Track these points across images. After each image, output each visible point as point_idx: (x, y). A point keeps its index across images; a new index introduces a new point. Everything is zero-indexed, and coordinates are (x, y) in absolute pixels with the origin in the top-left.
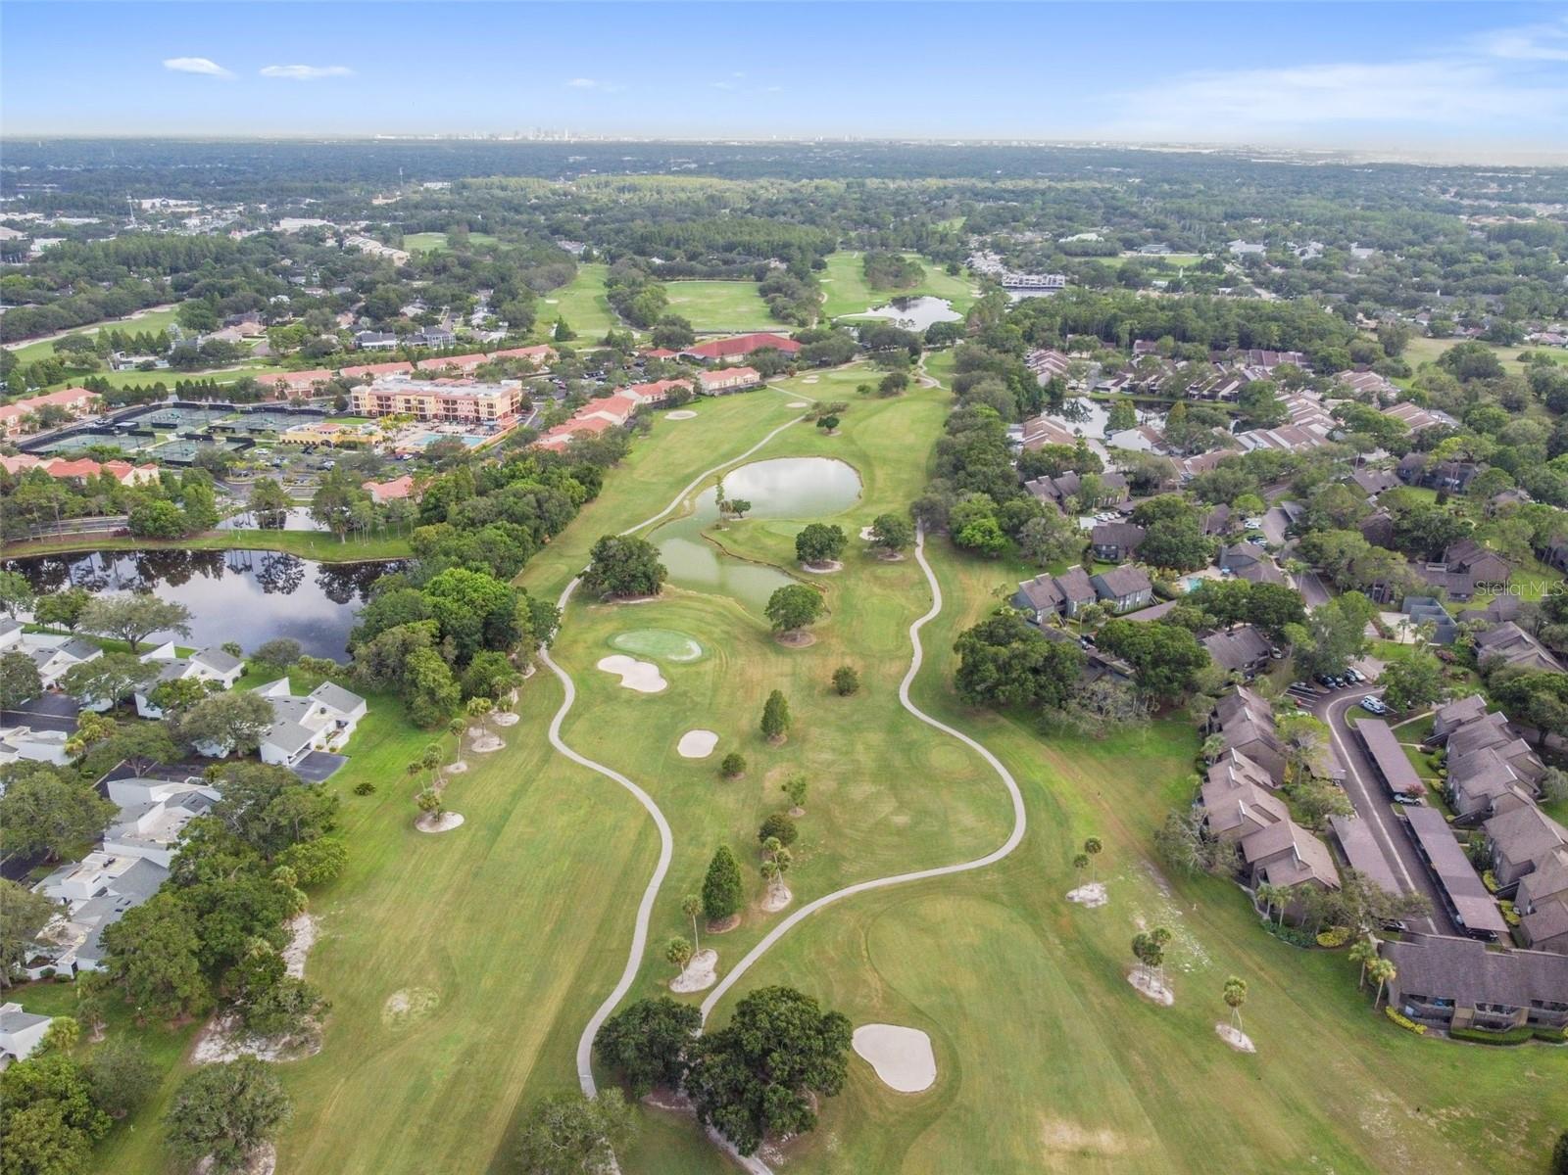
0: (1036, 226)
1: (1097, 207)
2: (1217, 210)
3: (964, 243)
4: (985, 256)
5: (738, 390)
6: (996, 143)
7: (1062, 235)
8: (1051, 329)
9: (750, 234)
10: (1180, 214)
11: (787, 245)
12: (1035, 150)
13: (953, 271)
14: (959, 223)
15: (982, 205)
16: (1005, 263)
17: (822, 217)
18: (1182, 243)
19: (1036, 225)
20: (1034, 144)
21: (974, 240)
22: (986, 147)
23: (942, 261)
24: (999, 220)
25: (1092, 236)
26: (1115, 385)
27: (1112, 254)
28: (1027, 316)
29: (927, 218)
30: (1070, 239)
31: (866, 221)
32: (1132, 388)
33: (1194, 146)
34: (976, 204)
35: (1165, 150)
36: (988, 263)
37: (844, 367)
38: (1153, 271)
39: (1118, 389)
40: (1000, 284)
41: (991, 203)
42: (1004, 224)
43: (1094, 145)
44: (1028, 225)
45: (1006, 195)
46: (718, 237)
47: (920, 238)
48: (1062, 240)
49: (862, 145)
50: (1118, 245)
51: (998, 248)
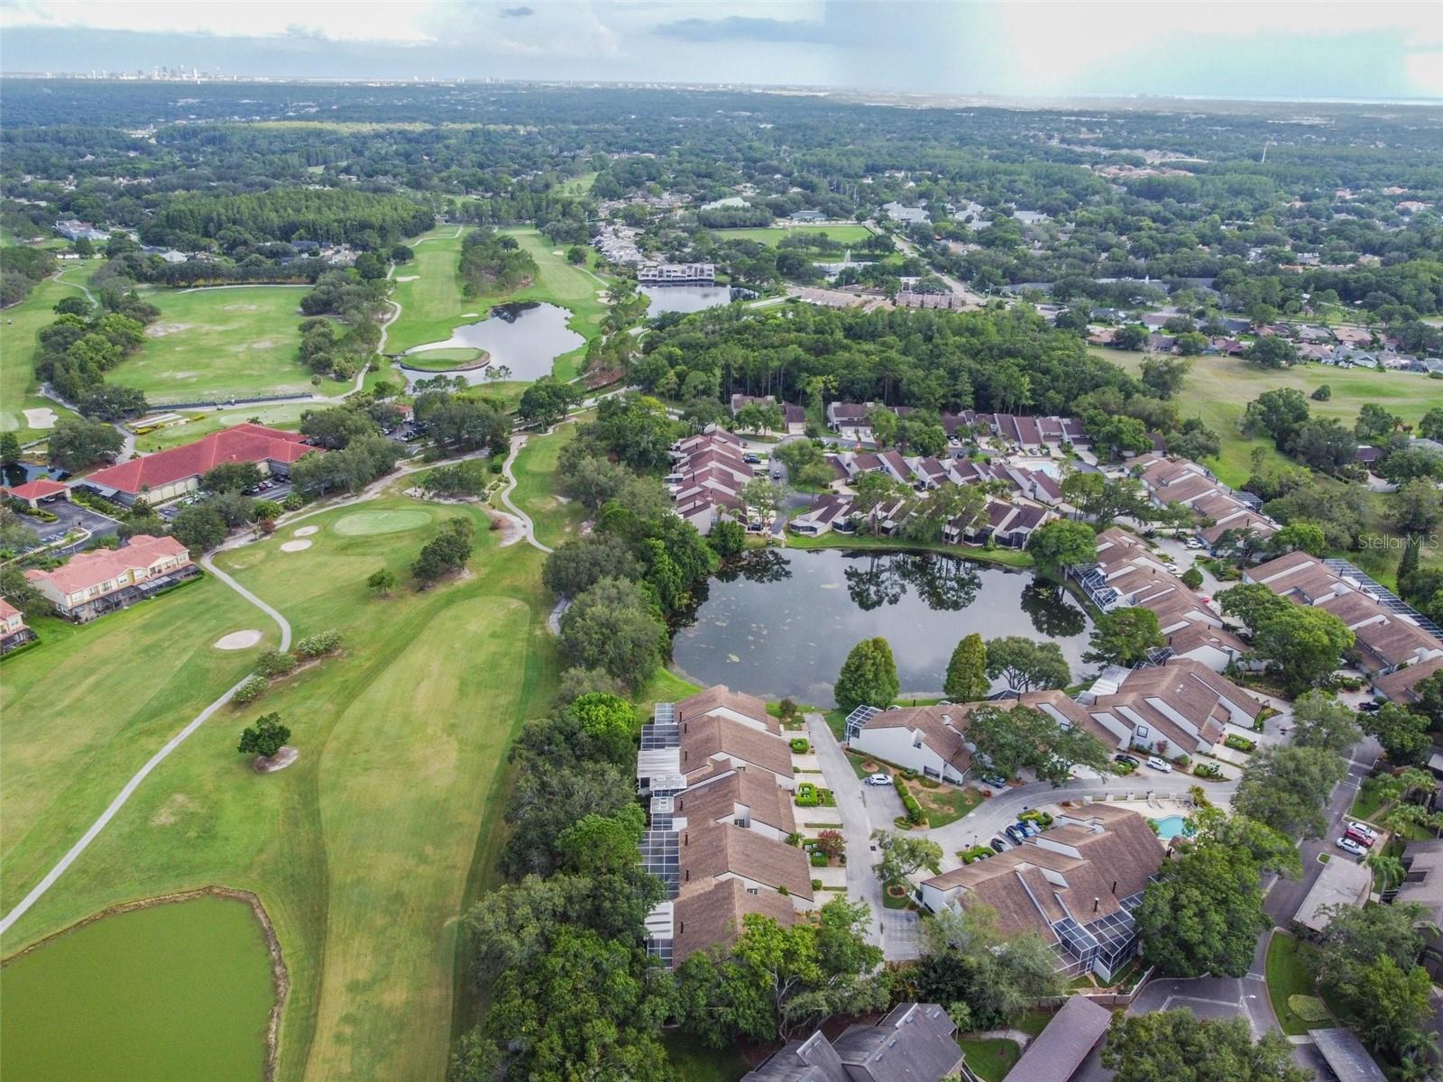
0: (675, 187)
1: (736, 160)
2: (859, 163)
3: (593, 214)
4: (616, 233)
5: (136, 594)
6: (630, 86)
7: (703, 199)
8: (707, 392)
9: (319, 210)
10: (825, 169)
11: (364, 226)
12: (667, 93)
13: (576, 258)
14: (588, 181)
15: (616, 157)
16: (641, 245)
17: (429, 178)
18: (837, 209)
19: (674, 185)
20: (666, 87)
21: (604, 208)
22: (622, 90)
23: (564, 241)
24: (634, 179)
25: (736, 202)
26: (821, 519)
27: (762, 224)
28: (672, 361)
29: (551, 177)
30: (714, 205)
31: (480, 182)
32: (851, 525)
33: (810, 89)
34: (609, 156)
35: (785, 93)
36: (619, 244)
37: (374, 492)
38: (815, 250)
39: (828, 526)
40: (635, 277)
41: (625, 155)
42: (639, 185)
43: (720, 89)
44: (665, 186)
45: (640, 145)
46: (273, 215)
47: (538, 209)
48: (706, 207)
49: (502, 87)
50: (768, 214)
51: (632, 220)
